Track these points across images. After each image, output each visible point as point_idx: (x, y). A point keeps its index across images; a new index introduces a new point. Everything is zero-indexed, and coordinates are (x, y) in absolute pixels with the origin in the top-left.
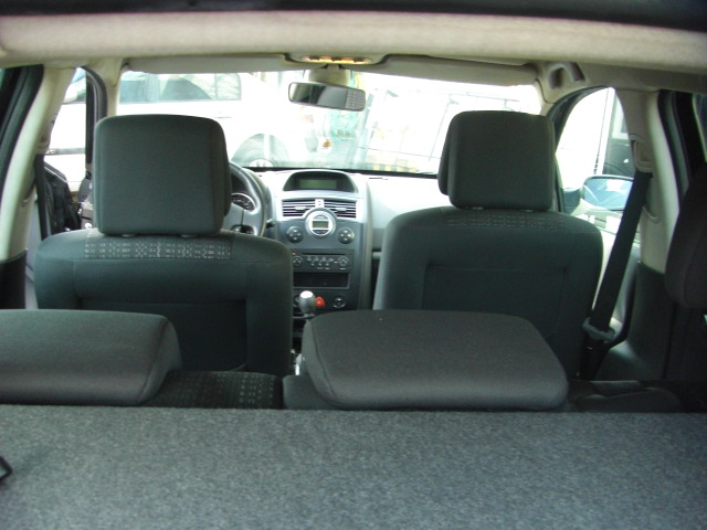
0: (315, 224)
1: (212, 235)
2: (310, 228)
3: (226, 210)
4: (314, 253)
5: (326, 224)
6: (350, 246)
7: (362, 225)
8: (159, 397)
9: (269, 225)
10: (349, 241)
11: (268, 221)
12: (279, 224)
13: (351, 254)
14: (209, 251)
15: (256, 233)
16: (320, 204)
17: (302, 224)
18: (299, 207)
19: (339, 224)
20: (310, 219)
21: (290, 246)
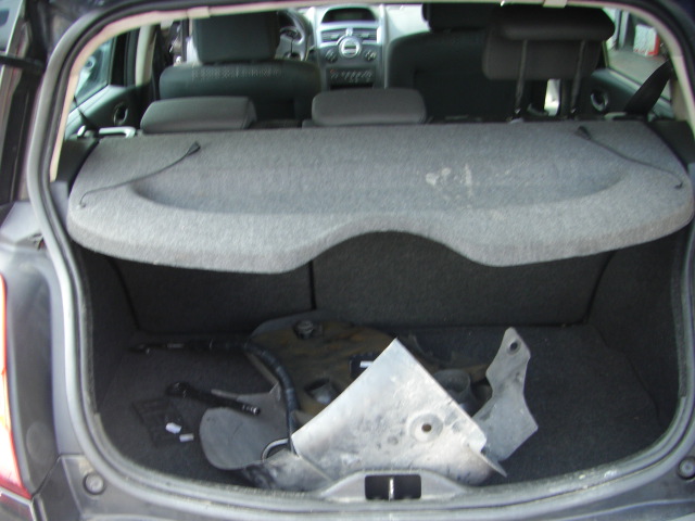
0: (346, 48)
1: (269, 60)
2: (343, 51)
3: (277, 42)
4: (347, 70)
5: (354, 47)
6: (373, 63)
7: (381, 47)
8: (251, 126)
9: (312, 51)
10: (372, 59)
11: (311, 48)
12: (319, 50)
13: (374, 69)
14: (268, 71)
15: (302, 57)
16: (349, 32)
17: (336, 49)
18: (335, 36)
19: (364, 47)
20: (343, 44)
21: (329, 65)
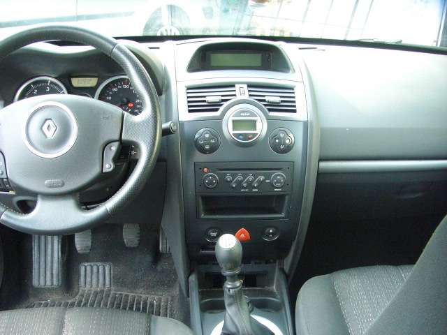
0: (237, 124)
2: (228, 130)
4: (235, 168)
5: (253, 124)
6: (287, 157)
7: (306, 124)
9: (166, 132)
10: (288, 148)
13: (290, 168)
16: (241, 91)
18: (213, 97)
19: (271, 124)
20: (230, 117)
21: (199, 157)
